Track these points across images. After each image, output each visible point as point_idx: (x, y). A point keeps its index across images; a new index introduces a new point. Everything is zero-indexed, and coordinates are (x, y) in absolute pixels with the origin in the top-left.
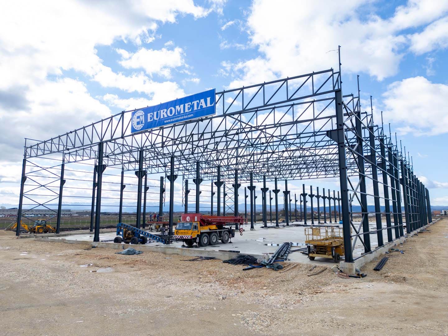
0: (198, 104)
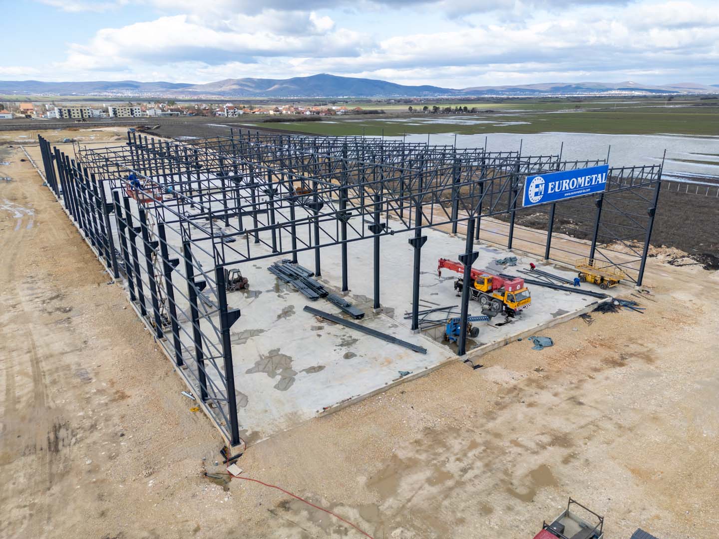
0: (596, 178)
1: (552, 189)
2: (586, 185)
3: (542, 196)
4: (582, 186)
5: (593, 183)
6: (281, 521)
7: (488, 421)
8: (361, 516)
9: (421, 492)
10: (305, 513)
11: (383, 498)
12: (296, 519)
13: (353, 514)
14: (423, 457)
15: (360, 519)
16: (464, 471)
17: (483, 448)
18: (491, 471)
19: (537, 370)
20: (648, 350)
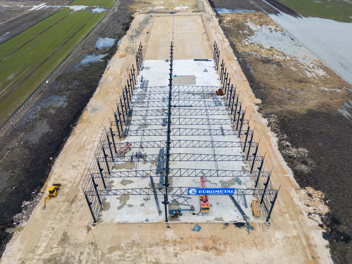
6: (89, 247)
7: (149, 247)
8: (101, 255)
9: (115, 257)
10: (93, 247)
11: (108, 253)
12: (91, 248)
13: (100, 253)
14: (125, 248)
15: (100, 256)
16: (128, 257)
17: (138, 254)
18: (133, 261)
19: (181, 238)
20: (224, 251)
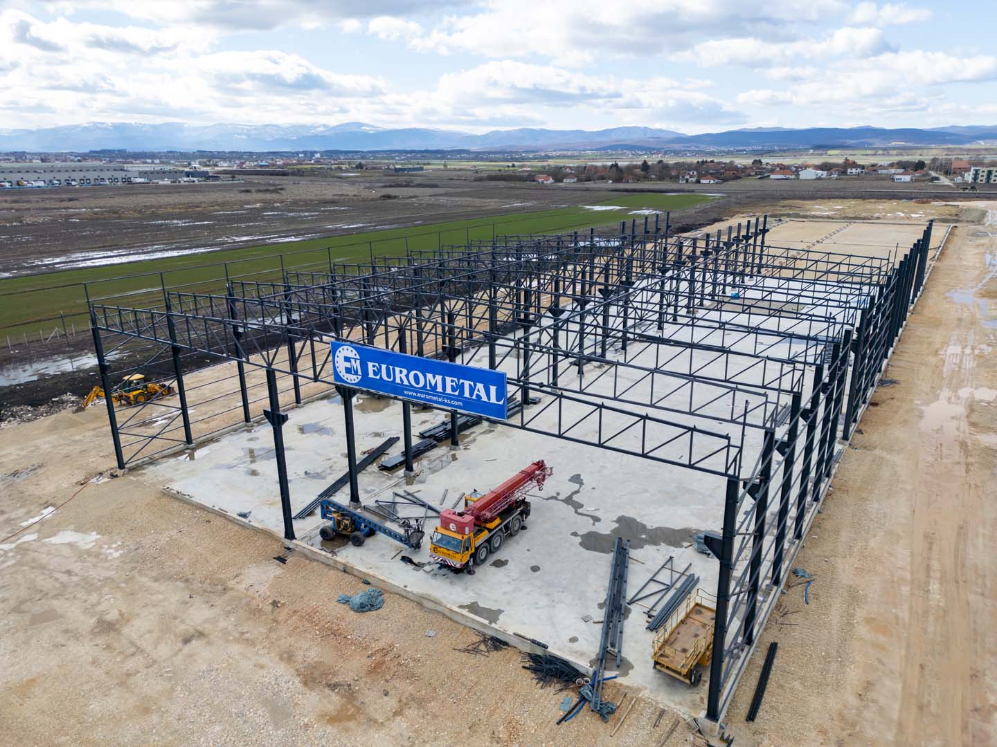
0: (472, 389)
1: (375, 373)
2: (449, 390)
3: (360, 377)
4: (440, 389)
5: (467, 394)
7: (151, 577)
19: (275, 603)
20: (375, 721)
